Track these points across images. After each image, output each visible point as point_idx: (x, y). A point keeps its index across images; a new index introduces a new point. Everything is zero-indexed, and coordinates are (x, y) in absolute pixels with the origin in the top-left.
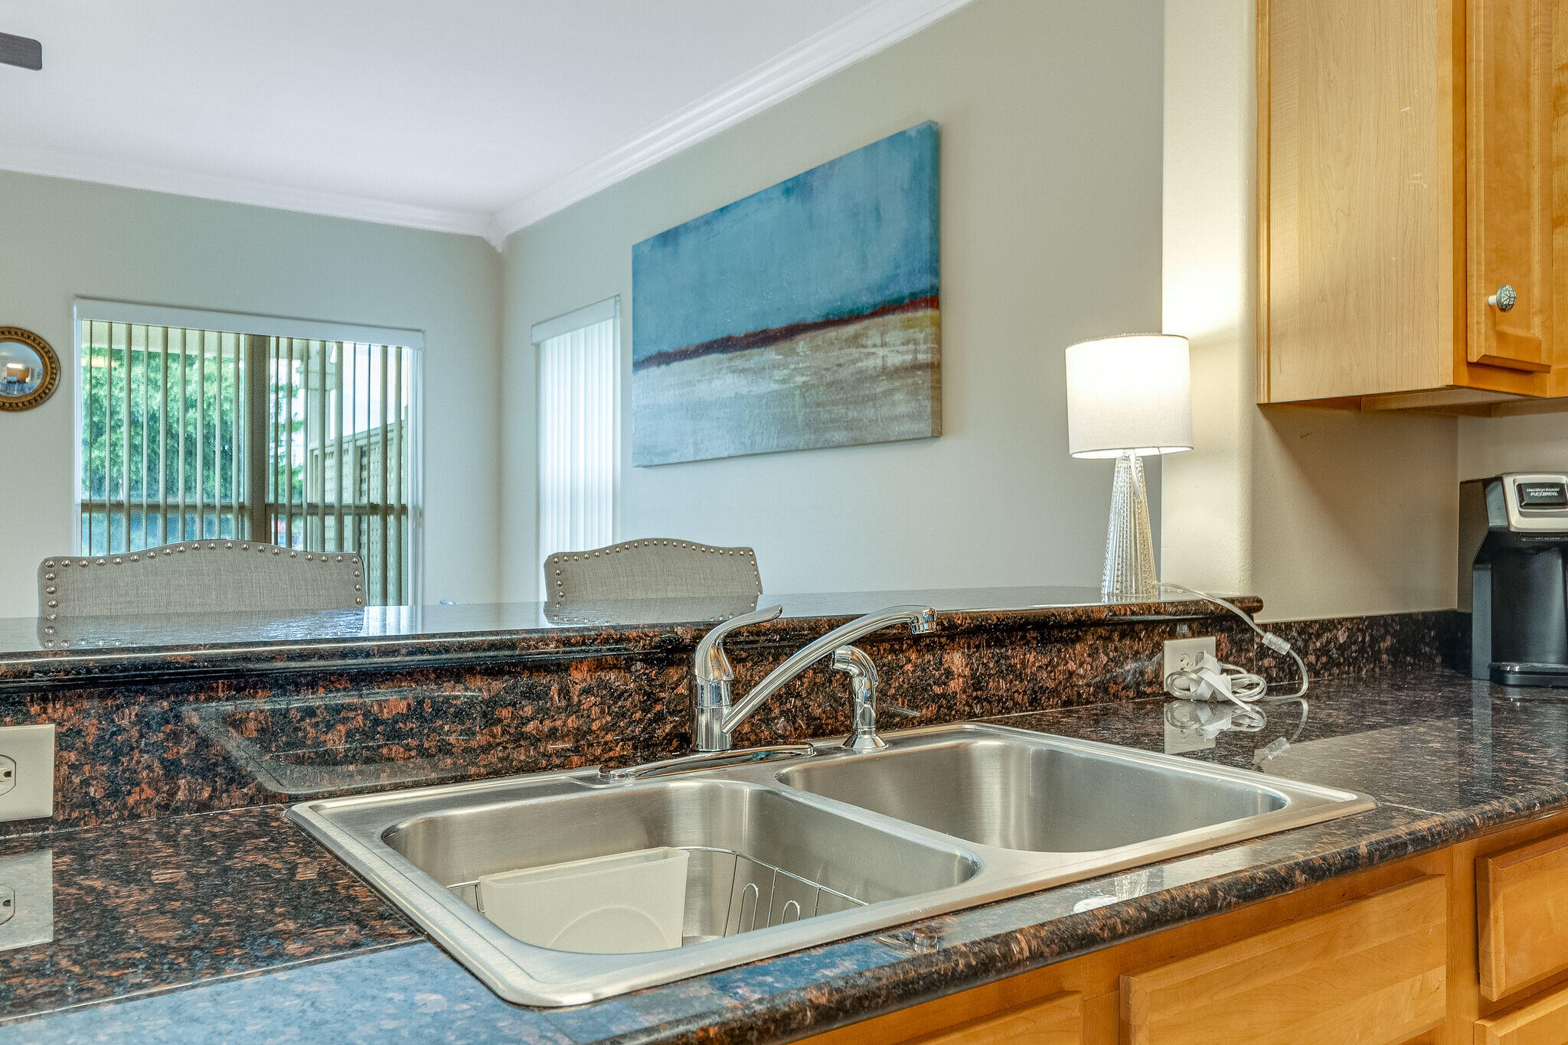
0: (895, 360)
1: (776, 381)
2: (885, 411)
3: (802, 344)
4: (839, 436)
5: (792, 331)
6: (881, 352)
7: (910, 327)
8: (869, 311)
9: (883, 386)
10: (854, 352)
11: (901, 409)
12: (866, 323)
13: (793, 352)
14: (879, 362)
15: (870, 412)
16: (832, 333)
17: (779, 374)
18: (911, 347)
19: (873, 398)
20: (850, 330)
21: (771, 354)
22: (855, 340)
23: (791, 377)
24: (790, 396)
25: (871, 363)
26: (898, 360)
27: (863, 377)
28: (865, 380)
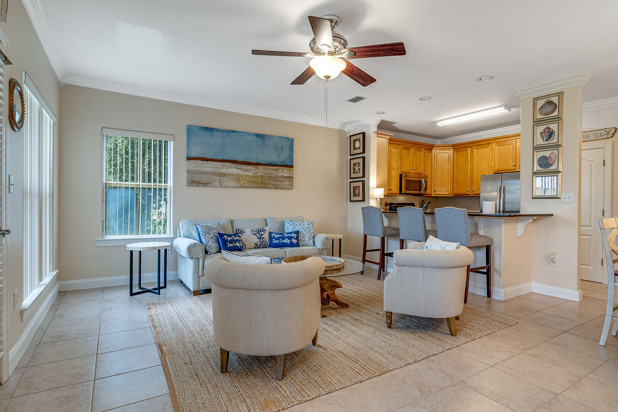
0: (285, 175)
1: (252, 173)
2: (283, 183)
3: (261, 167)
4: (272, 186)
5: (257, 164)
6: (282, 173)
8: (280, 165)
9: (282, 179)
10: (276, 172)
11: (287, 184)
12: (279, 167)
13: (258, 168)
14: (282, 175)
15: (279, 183)
16: (270, 167)
18: (289, 174)
19: (281, 181)
20: (275, 168)
21: (251, 167)
22: (276, 170)
23: (257, 173)
24: (257, 177)
25: (280, 175)
26: (286, 175)
27: (277, 177)
28: (279, 177)
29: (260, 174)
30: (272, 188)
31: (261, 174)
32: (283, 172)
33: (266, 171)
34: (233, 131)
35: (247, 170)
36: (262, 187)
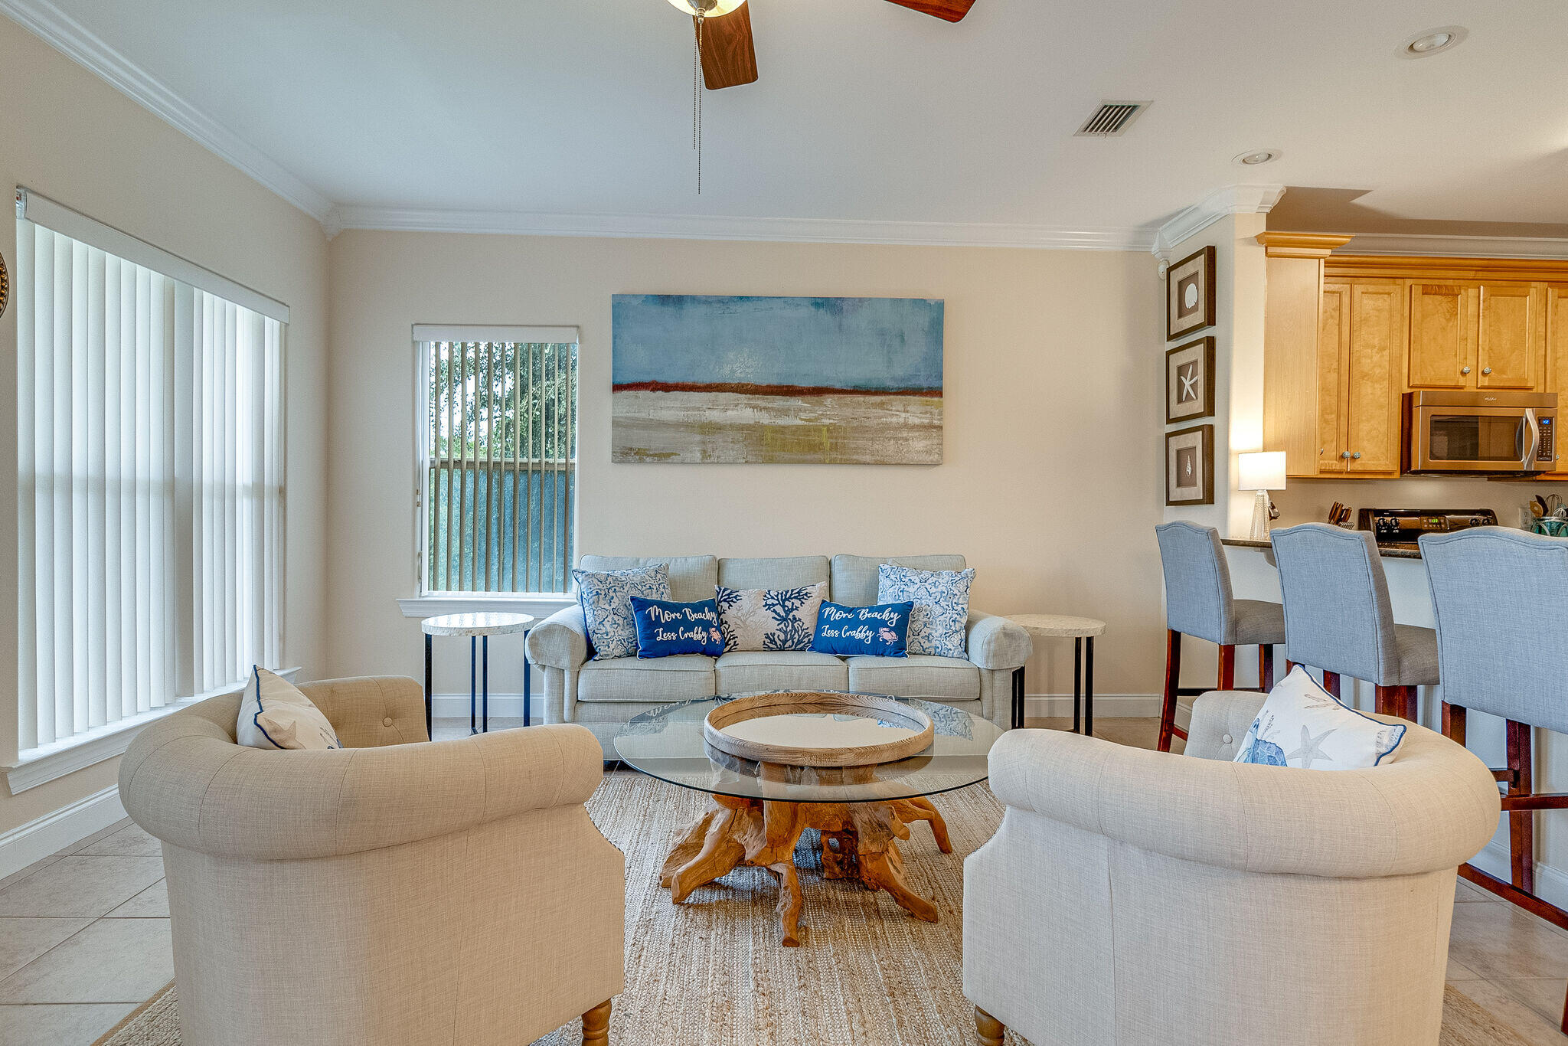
0: (914, 420)
1: (802, 420)
3: (829, 400)
5: (819, 391)
6: (904, 415)
7: (927, 405)
8: (895, 391)
10: (880, 412)
12: (892, 397)
13: (821, 404)
14: (901, 420)
16: (861, 398)
17: (803, 415)
18: (928, 415)
21: (797, 402)
22: (881, 405)
23: (817, 419)
24: (818, 430)
25: (894, 420)
26: (917, 421)
27: (888, 427)
28: (889, 429)
29: (827, 421)
30: (868, 464)
31: (832, 421)
32: (910, 412)
33: (848, 412)
34: (741, 298)
35: (785, 412)
36: (833, 462)
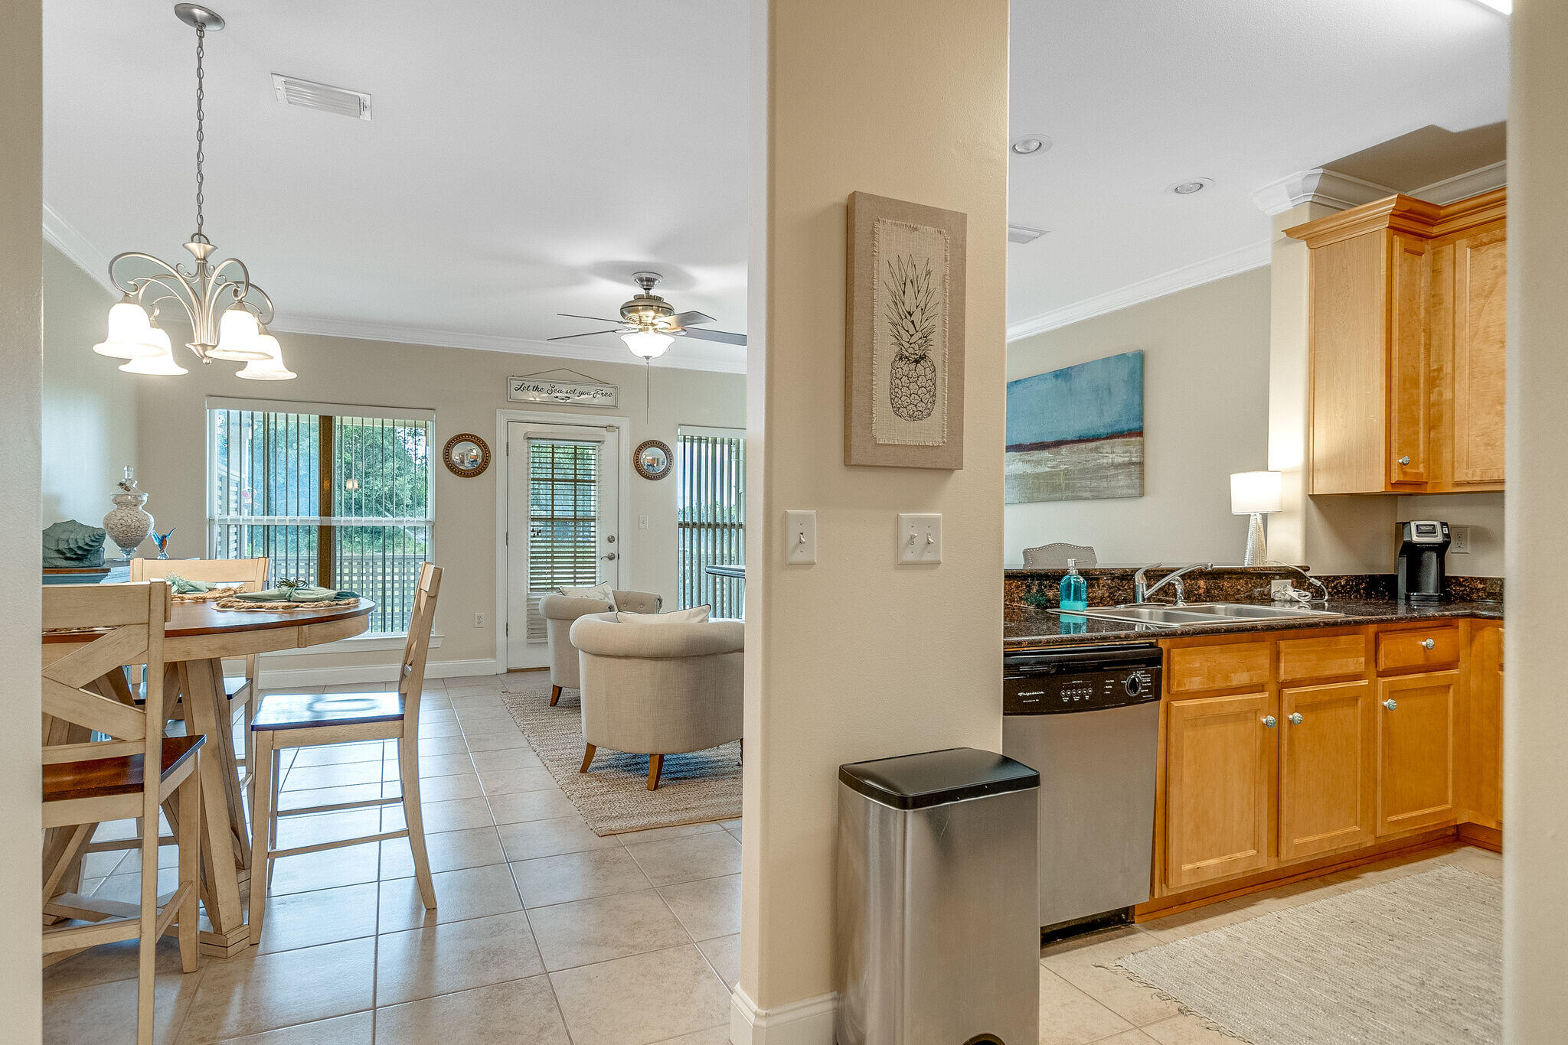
0: (1119, 460)
1: (1049, 467)
2: (1113, 484)
3: (1064, 450)
4: (1088, 494)
5: (1058, 444)
6: (1111, 456)
7: (1128, 445)
8: (1104, 436)
9: (1112, 472)
10: (1096, 455)
11: (1122, 483)
12: (1103, 441)
13: (1059, 454)
14: (1110, 461)
15: (1104, 484)
16: (1083, 446)
17: (1050, 464)
18: (1128, 454)
19: (1107, 477)
20: (1093, 445)
21: (1045, 454)
22: (1096, 450)
23: (1057, 466)
24: (1057, 474)
25: (1105, 461)
26: (1120, 460)
27: (1100, 467)
28: (1102, 468)
29: (1063, 467)
30: (1089, 499)
31: (1066, 466)
32: (1116, 453)
33: (1075, 458)
34: (1016, 381)
35: (1038, 463)
36: (1067, 499)
